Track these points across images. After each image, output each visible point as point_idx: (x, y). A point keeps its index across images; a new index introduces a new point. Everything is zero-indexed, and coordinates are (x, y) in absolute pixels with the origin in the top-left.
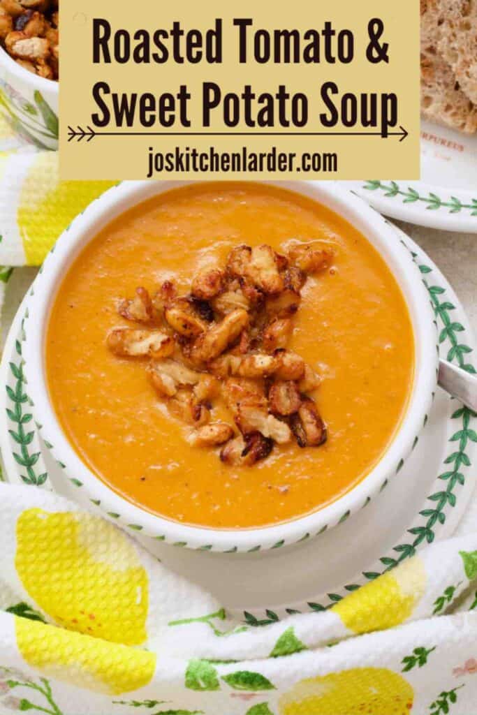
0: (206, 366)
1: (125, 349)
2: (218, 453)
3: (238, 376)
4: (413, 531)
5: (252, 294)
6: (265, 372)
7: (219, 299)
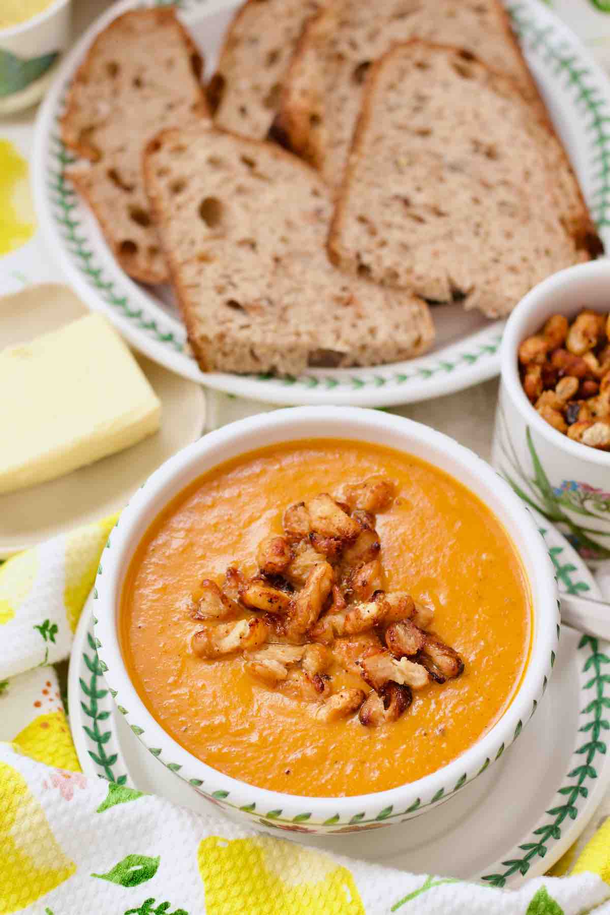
0: (308, 636)
1: (216, 649)
2: (356, 719)
3: (346, 635)
4: (581, 751)
5: (329, 546)
6: (375, 620)
7: (293, 566)
